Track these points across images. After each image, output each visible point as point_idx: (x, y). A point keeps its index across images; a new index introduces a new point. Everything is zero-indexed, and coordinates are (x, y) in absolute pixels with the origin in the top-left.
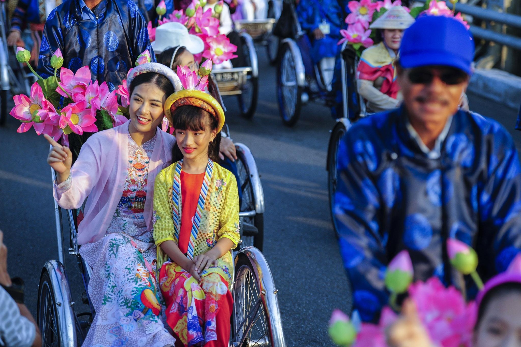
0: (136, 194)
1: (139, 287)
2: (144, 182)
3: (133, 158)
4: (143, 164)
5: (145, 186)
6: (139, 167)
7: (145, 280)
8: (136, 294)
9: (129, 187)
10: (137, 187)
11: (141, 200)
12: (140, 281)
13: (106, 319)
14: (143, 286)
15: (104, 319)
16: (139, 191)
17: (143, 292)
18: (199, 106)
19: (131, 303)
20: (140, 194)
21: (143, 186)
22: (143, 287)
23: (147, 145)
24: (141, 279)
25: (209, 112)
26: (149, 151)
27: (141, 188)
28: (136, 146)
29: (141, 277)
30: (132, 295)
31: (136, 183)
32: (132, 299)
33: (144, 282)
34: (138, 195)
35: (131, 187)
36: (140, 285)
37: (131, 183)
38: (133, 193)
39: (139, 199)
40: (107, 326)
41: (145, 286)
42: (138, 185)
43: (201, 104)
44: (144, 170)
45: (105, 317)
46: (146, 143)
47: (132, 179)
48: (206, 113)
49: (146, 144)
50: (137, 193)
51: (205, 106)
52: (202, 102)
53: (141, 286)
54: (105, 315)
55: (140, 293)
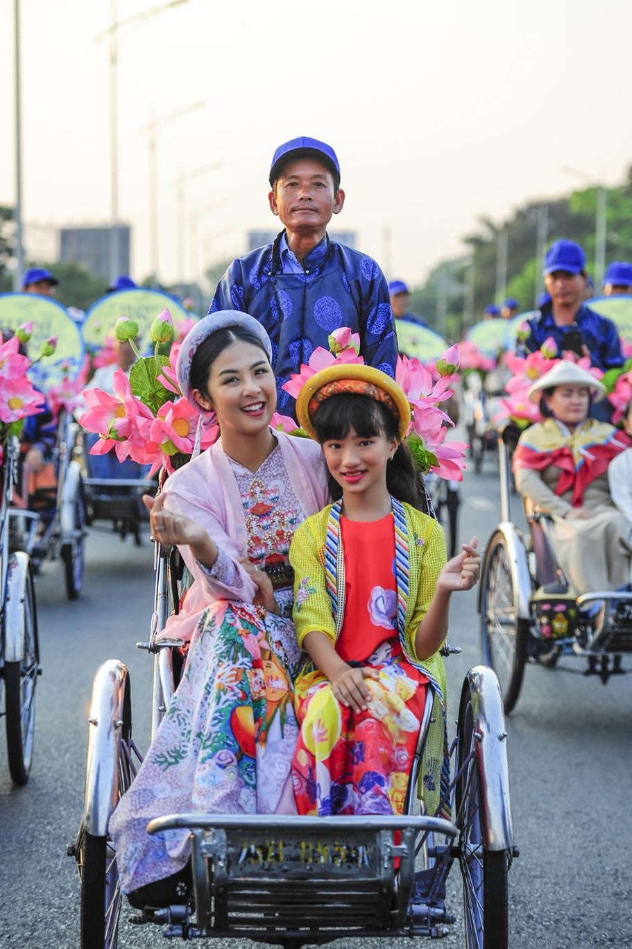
0: (266, 562)
1: (224, 707)
2: (276, 537)
3: (248, 497)
4: (268, 503)
5: (280, 544)
6: (261, 510)
7: (232, 690)
8: (221, 724)
9: (252, 553)
10: (266, 548)
11: (277, 571)
12: (225, 694)
13: (179, 787)
14: (232, 701)
15: (176, 788)
16: (271, 556)
17: (233, 712)
18: (362, 392)
19: (214, 739)
20: (273, 560)
21: (275, 545)
22: (231, 703)
23: (267, 467)
24: (227, 690)
25: (380, 403)
26: (274, 476)
27: (274, 550)
28: (248, 473)
29: (224, 686)
30: (214, 725)
31: (262, 541)
32: (215, 732)
33: (233, 693)
34: (271, 563)
35: (255, 552)
36: (226, 701)
37: (254, 544)
38: (260, 561)
39: (272, 571)
40: (182, 798)
41: (235, 701)
42: (266, 545)
43: (365, 387)
44: (272, 515)
45: (176, 784)
46: (265, 463)
47: (255, 536)
48: (375, 404)
49: (265, 465)
50: (268, 561)
51: (372, 391)
52: (365, 384)
53: (227, 703)
54: (177, 781)
55: (228, 716)
